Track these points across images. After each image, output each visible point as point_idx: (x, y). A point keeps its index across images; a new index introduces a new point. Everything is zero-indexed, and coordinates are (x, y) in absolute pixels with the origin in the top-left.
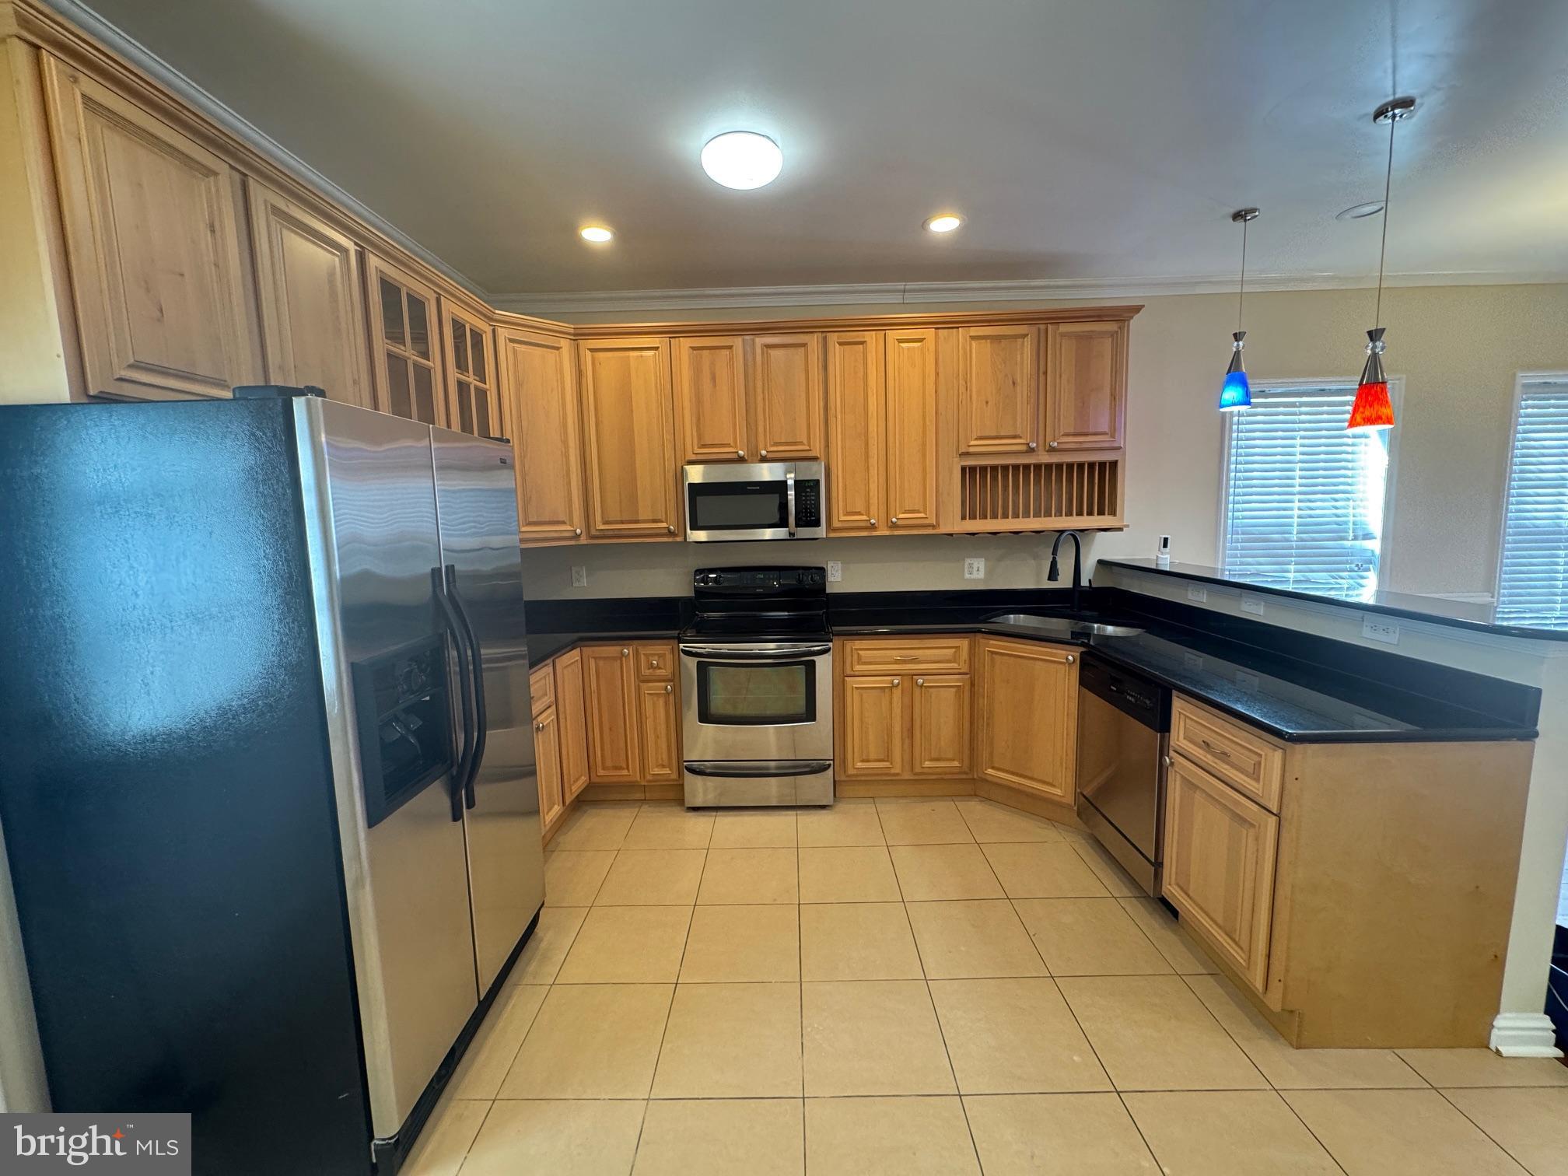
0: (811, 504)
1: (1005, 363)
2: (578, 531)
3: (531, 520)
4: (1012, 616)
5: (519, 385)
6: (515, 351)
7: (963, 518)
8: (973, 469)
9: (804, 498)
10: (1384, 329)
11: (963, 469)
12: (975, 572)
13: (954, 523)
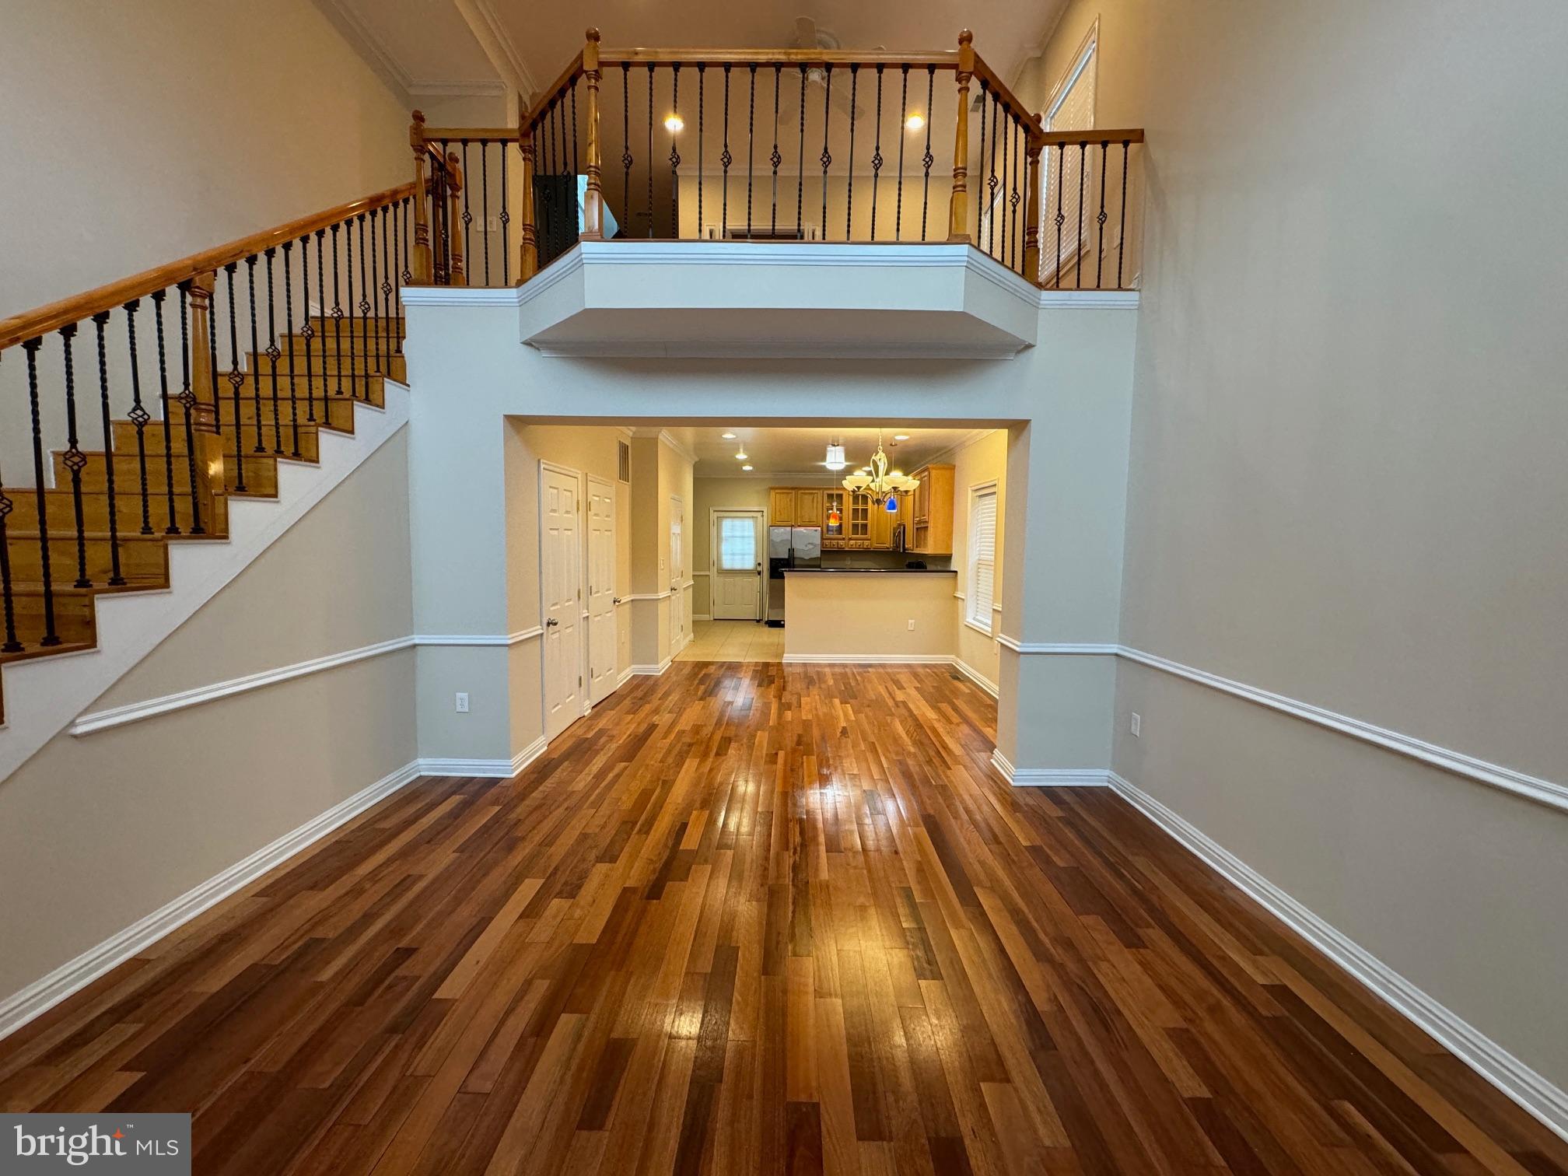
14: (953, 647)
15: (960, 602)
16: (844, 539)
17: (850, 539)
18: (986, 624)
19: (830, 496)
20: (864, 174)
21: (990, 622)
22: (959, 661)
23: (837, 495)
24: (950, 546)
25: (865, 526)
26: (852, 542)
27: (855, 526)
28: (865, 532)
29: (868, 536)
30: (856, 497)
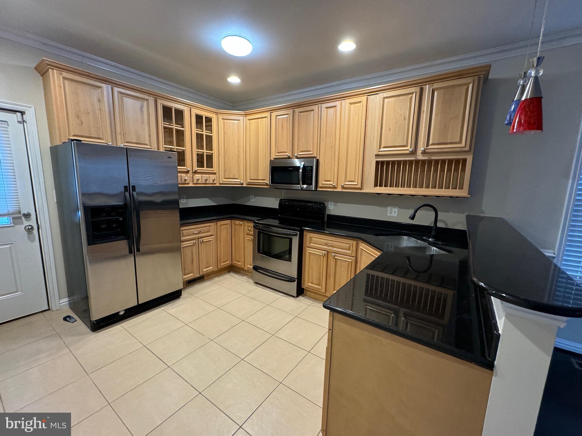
0: (309, 176)
1: (401, 109)
2: (242, 182)
3: (226, 177)
4: (405, 237)
5: (225, 133)
6: (224, 122)
7: (376, 185)
8: (382, 163)
9: (307, 174)
10: (544, 57)
11: (377, 163)
12: (393, 213)
13: (370, 188)
17: (196, 172)
25: (210, 157)
26: (197, 176)
27: (200, 157)
28: (210, 165)
29: (215, 169)
30: (199, 118)
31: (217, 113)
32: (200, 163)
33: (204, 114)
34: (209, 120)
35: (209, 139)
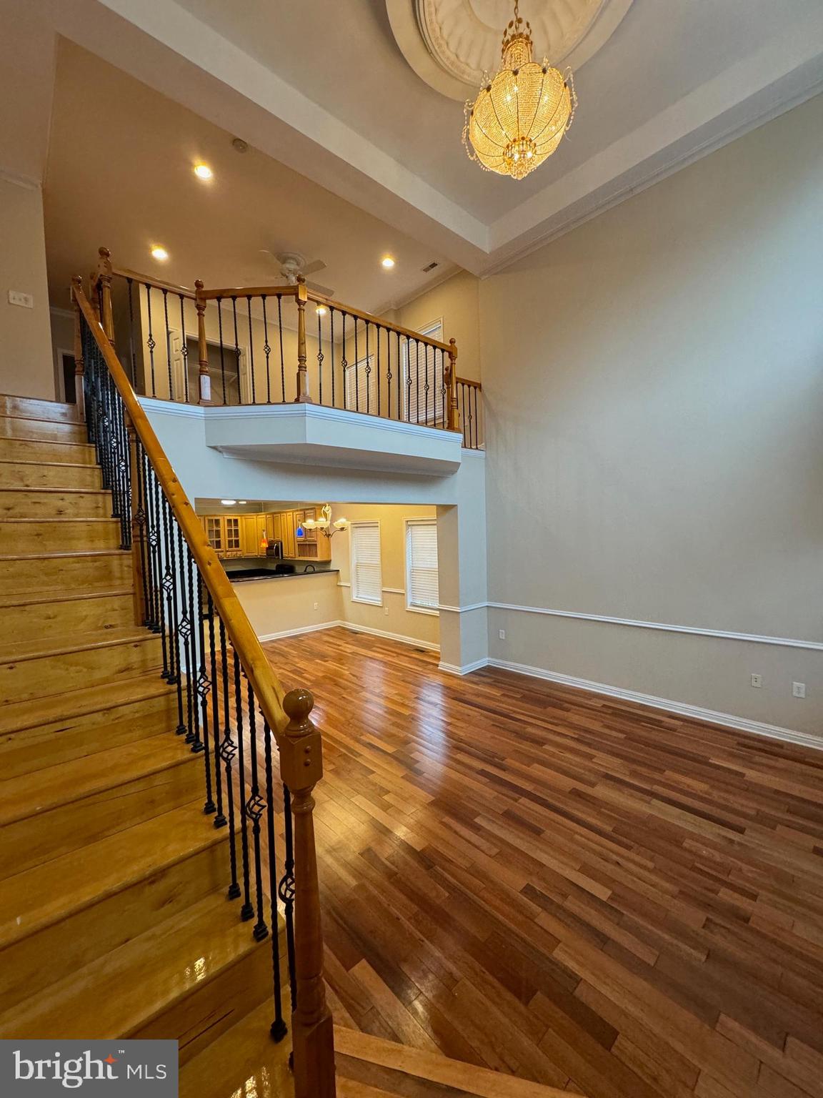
5: (247, 526)
7: (299, 556)
14: (341, 614)
15: (343, 589)
16: (222, 551)
17: (228, 551)
18: (378, 601)
19: (210, 521)
20: (274, 323)
21: (380, 599)
22: (346, 623)
23: (215, 520)
24: (329, 555)
25: (237, 542)
26: (228, 553)
27: (230, 542)
28: (237, 545)
29: (240, 548)
30: (229, 521)
31: (240, 516)
32: (230, 546)
33: (232, 518)
34: (236, 521)
35: (236, 531)
